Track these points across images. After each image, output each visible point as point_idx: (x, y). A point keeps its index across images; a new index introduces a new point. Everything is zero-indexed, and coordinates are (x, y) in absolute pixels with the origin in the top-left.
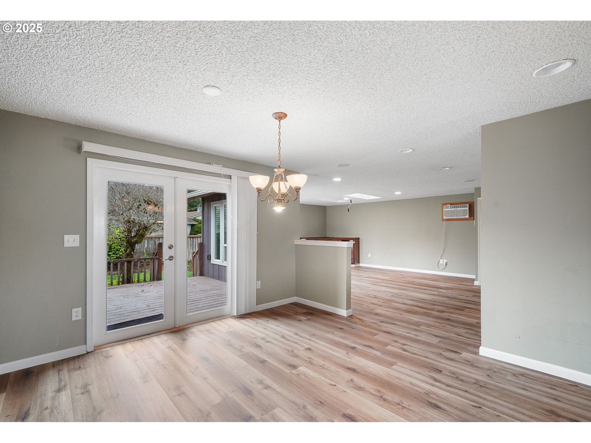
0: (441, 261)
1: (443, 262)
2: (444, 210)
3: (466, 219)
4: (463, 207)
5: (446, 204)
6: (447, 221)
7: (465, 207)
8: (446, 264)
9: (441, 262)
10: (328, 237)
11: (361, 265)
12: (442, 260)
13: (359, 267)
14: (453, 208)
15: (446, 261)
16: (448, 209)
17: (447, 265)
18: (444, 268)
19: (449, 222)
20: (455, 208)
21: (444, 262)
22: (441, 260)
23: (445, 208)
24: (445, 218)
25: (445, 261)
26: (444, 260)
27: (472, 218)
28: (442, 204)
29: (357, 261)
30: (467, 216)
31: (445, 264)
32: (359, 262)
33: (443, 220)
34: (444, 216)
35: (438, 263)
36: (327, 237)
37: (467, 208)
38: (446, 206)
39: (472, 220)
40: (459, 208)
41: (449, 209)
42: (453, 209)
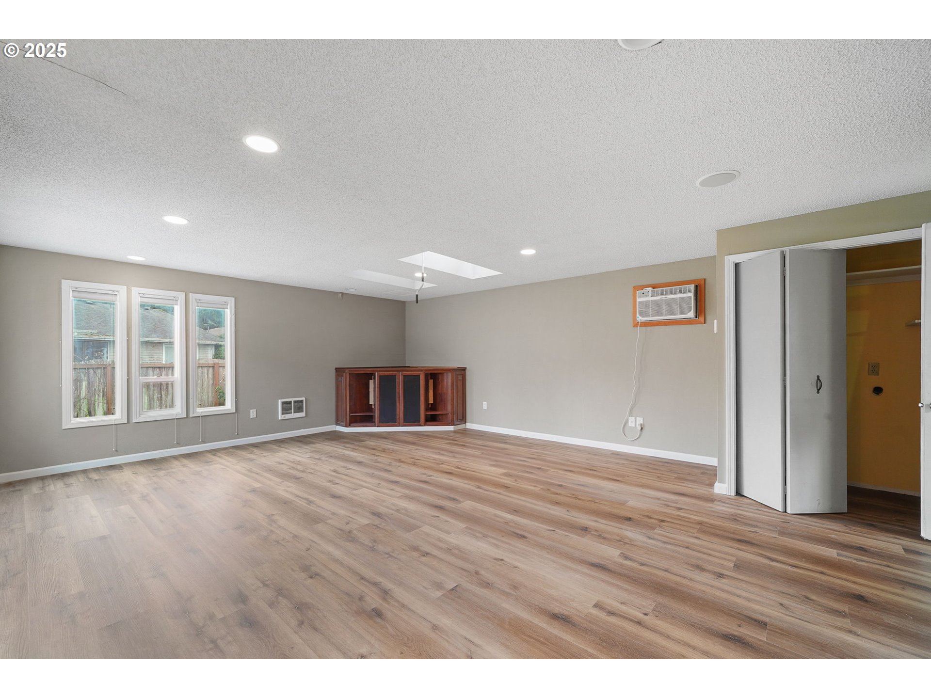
0: (629, 422)
1: (634, 422)
2: (638, 300)
3: (688, 322)
4: (680, 292)
5: (642, 287)
6: (644, 328)
7: (685, 292)
8: (642, 429)
9: (631, 424)
10: (409, 367)
11: (469, 426)
12: (634, 418)
13: (465, 430)
14: (658, 295)
15: (642, 423)
16: (647, 297)
17: (644, 431)
18: (637, 438)
19: (649, 328)
20: (662, 294)
21: (638, 423)
22: (631, 419)
23: (640, 297)
24: (640, 319)
25: (640, 420)
26: (638, 418)
27: (701, 319)
28: (634, 287)
29: (460, 417)
30: (691, 314)
31: (640, 429)
32: (463, 420)
33: (636, 325)
34: (638, 315)
35: (624, 426)
36: (407, 365)
37: (691, 295)
38: (642, 291)
39: (702, 323)
40: (671, 293)
41: (650, 299)
42: (658, 298)
